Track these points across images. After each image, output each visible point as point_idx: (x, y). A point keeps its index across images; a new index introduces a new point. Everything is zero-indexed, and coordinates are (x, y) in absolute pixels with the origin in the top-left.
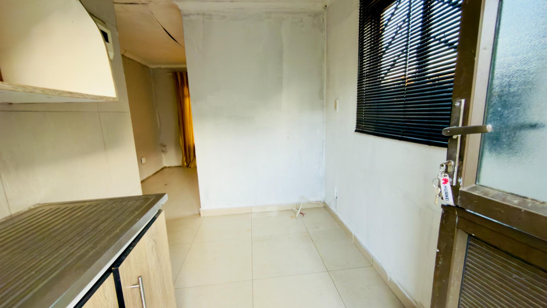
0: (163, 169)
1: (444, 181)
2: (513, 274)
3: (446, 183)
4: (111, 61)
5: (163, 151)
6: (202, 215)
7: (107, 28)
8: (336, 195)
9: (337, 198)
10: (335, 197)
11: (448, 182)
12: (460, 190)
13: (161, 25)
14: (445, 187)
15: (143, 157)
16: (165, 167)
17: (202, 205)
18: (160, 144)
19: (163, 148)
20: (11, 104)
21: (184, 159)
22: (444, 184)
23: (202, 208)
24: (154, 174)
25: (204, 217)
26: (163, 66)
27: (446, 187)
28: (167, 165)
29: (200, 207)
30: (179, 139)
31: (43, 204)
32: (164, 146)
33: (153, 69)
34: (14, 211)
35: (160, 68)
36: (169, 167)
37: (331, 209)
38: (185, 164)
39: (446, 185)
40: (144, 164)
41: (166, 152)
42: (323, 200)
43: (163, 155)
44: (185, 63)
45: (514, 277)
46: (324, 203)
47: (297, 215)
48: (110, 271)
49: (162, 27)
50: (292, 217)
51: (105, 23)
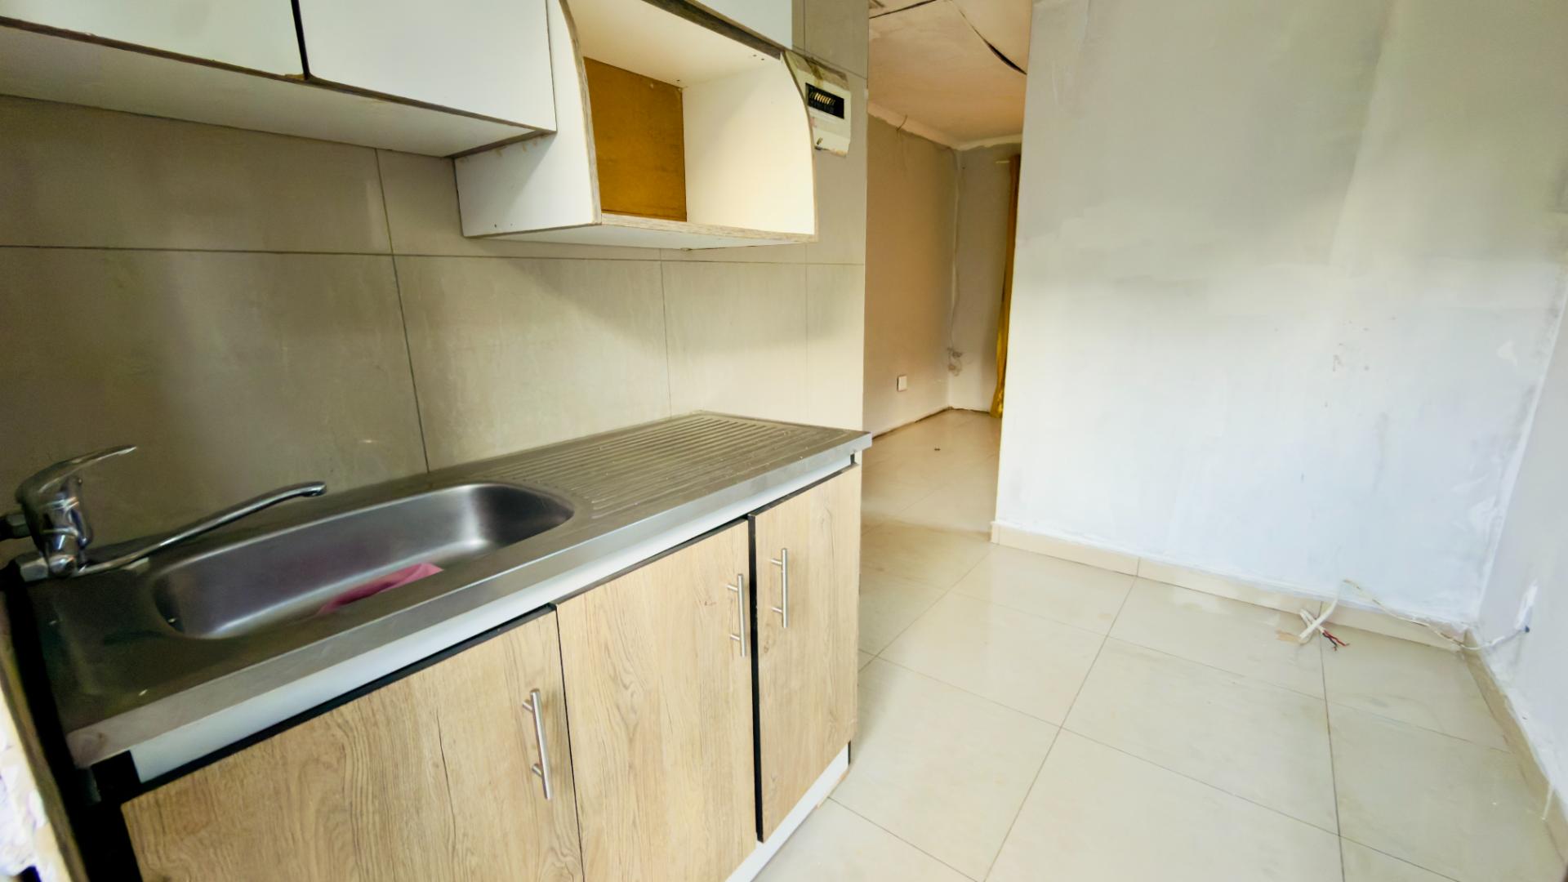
0: (943, 411)
5: (952, 368)
6: (994, 539)
7: (846, 87)
8: (1529, 615)
9: (1527, 630)
10: (1519, 624)
13: (982, 37)
15: (903, 376)
16: (949, 409)
17: (998, 515)
18: (949, 349)
19: (953, 360)
20: (690, 249)
23: (998, 521)
24: (921, 420)
25: (998, 544)
26: (989, 143)
28: (956, 406)
29: (994, 519)
30: (997, 338)
31: (706, 411)
32: (957, 355)
33: (964, 153)
34: (674, 413)
35: (980, 150)
36: (958, 410)
37: (1489, 667)
40: (902, 391)
41: (959, 370)
42: (1465, 627)
43: (951, 377)
44: (1018, 131)
46: (1467, 638)
47: (1304, 635)
48: (745, 517)
49: (986, 42)
50: (1283, 635)
51: (843, 76)
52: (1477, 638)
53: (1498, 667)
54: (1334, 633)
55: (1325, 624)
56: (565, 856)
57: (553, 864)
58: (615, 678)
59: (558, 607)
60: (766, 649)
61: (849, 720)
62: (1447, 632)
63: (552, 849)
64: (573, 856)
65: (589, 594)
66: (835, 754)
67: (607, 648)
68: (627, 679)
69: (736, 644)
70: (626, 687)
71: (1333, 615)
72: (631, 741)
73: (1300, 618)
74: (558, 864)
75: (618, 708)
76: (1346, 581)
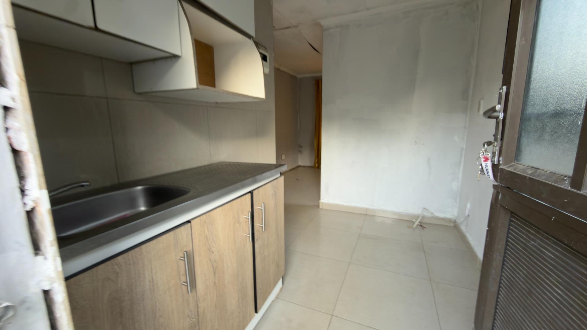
0: (297, 167)
1: (484, 159)
2: (531, 241)
3: (487, 161)
4: (265, 75)
5: (300, 152)
6: (321, 207)
7: (267, 52)
8: (469, 211)
9: (469, 216)
10: (467, 214)
11: (488, 160)
12: (500, 167)
14: (485, 165)
15: (283, 154)
16: (299, 166)
17: (321, 198)
18: (298, 145)
19: (300, 149)
20: (217, 103)
21: (316, 161)
22: (485, 162)
23: (322, 200)
24: (291, 170)
25: (322, 209)
26: (308, 76)
27: (487, 164)
28: (301, 165)
29: (320, 200)
31: (224, 162)
32: (301, 147)
33: (299, 78)
34: (212, 162)
35: (305, 77)
36: (303, 166)
38: (317, 165)
39: (487, 162)
40: (283, 160)
41: (302, 152)
42: (454, 218)
43: (299, 155)
44: (321, 72)
45: (531, 243)
46: (455, 221)
47: (415, 226)
48: (250, 192)
49: (307, 41)
50: (409, 227)
51: (266, 48)
52: (457, 221)
53: (463, 228)
54: (422, 225)
55: (419, 222)
56: (192, 318)
57: (189, 322)
58: (210, 249)
59: (192, 221)
60: (257, 240)
61: (283, 268)
62: (450, 220)
63: (189, 316)
64: (195, 319)
65: (201, 217)
66: (279, 280)
67: (207, 237)
68: (213, 250)
69: (248, 238)
70: (213, 253)
71: (421, 219)
72: (215, 273)
73: (413, 222)
74: (191, 322)
75: (210, 260)
76: (424, 208)
